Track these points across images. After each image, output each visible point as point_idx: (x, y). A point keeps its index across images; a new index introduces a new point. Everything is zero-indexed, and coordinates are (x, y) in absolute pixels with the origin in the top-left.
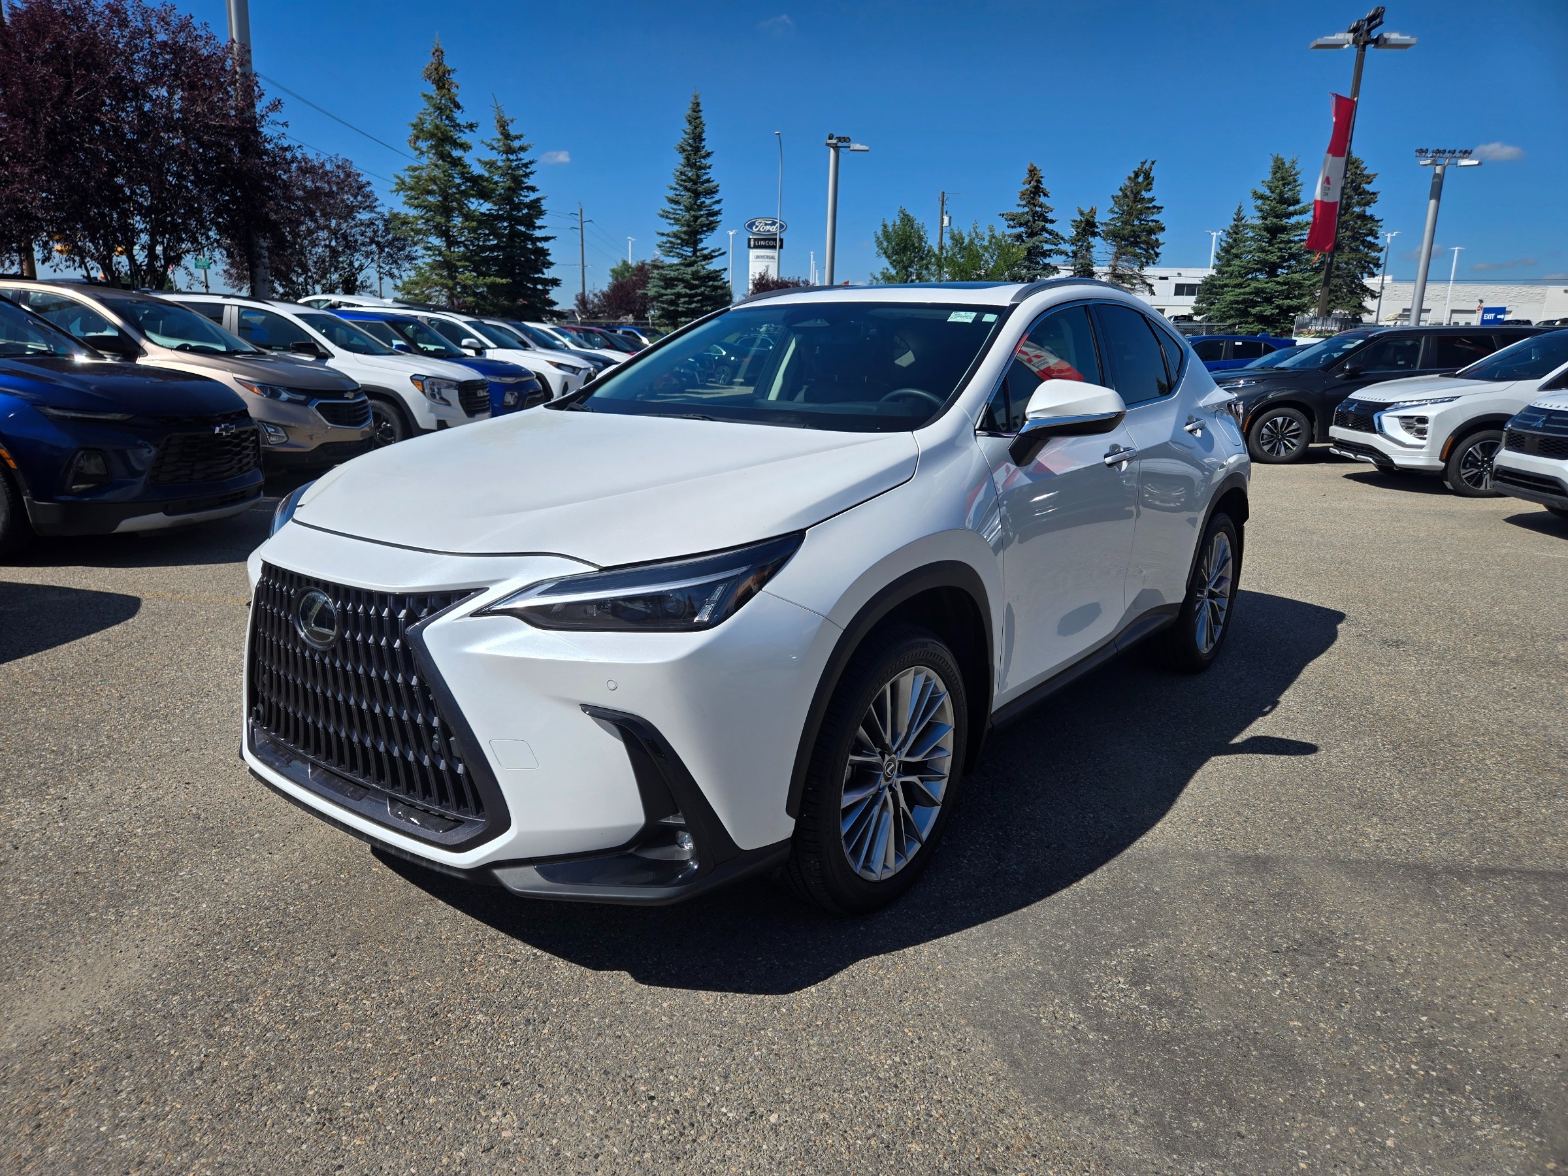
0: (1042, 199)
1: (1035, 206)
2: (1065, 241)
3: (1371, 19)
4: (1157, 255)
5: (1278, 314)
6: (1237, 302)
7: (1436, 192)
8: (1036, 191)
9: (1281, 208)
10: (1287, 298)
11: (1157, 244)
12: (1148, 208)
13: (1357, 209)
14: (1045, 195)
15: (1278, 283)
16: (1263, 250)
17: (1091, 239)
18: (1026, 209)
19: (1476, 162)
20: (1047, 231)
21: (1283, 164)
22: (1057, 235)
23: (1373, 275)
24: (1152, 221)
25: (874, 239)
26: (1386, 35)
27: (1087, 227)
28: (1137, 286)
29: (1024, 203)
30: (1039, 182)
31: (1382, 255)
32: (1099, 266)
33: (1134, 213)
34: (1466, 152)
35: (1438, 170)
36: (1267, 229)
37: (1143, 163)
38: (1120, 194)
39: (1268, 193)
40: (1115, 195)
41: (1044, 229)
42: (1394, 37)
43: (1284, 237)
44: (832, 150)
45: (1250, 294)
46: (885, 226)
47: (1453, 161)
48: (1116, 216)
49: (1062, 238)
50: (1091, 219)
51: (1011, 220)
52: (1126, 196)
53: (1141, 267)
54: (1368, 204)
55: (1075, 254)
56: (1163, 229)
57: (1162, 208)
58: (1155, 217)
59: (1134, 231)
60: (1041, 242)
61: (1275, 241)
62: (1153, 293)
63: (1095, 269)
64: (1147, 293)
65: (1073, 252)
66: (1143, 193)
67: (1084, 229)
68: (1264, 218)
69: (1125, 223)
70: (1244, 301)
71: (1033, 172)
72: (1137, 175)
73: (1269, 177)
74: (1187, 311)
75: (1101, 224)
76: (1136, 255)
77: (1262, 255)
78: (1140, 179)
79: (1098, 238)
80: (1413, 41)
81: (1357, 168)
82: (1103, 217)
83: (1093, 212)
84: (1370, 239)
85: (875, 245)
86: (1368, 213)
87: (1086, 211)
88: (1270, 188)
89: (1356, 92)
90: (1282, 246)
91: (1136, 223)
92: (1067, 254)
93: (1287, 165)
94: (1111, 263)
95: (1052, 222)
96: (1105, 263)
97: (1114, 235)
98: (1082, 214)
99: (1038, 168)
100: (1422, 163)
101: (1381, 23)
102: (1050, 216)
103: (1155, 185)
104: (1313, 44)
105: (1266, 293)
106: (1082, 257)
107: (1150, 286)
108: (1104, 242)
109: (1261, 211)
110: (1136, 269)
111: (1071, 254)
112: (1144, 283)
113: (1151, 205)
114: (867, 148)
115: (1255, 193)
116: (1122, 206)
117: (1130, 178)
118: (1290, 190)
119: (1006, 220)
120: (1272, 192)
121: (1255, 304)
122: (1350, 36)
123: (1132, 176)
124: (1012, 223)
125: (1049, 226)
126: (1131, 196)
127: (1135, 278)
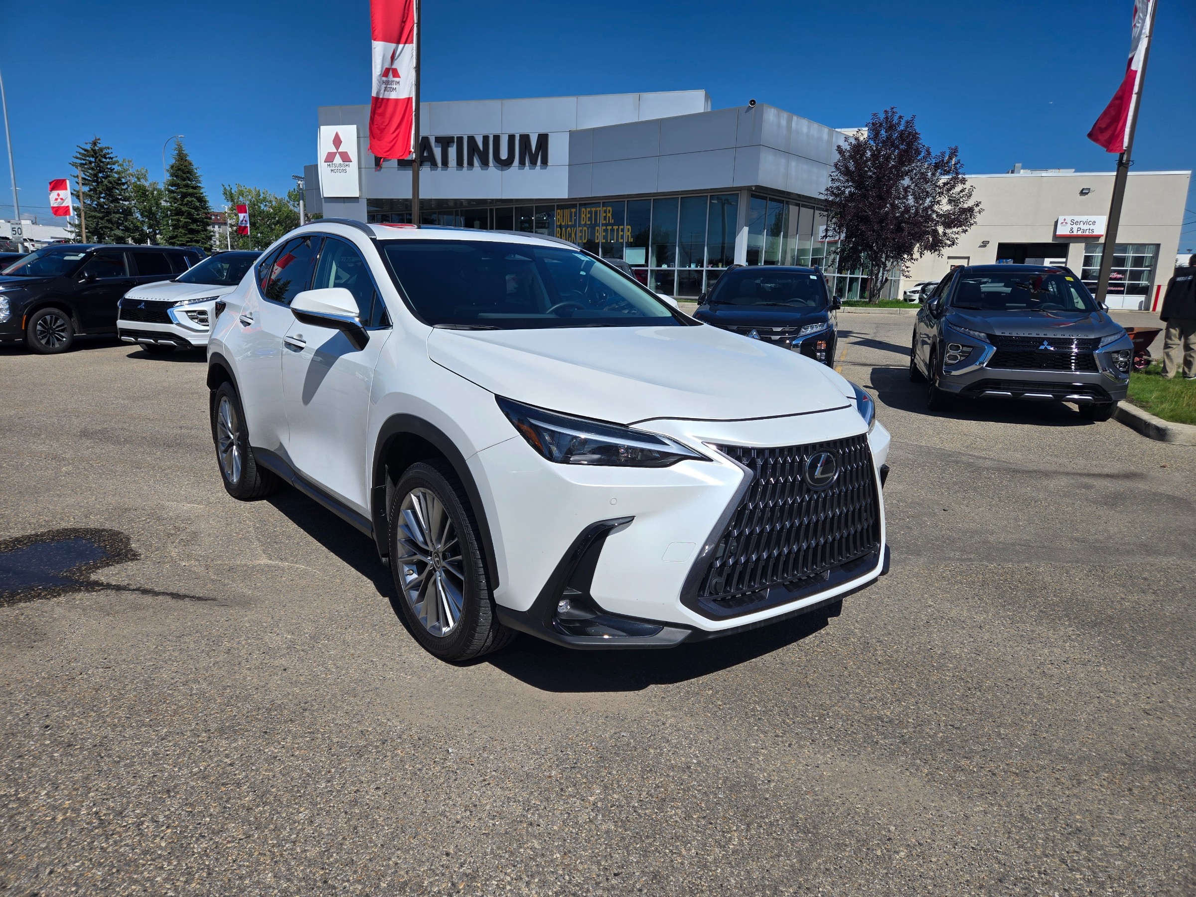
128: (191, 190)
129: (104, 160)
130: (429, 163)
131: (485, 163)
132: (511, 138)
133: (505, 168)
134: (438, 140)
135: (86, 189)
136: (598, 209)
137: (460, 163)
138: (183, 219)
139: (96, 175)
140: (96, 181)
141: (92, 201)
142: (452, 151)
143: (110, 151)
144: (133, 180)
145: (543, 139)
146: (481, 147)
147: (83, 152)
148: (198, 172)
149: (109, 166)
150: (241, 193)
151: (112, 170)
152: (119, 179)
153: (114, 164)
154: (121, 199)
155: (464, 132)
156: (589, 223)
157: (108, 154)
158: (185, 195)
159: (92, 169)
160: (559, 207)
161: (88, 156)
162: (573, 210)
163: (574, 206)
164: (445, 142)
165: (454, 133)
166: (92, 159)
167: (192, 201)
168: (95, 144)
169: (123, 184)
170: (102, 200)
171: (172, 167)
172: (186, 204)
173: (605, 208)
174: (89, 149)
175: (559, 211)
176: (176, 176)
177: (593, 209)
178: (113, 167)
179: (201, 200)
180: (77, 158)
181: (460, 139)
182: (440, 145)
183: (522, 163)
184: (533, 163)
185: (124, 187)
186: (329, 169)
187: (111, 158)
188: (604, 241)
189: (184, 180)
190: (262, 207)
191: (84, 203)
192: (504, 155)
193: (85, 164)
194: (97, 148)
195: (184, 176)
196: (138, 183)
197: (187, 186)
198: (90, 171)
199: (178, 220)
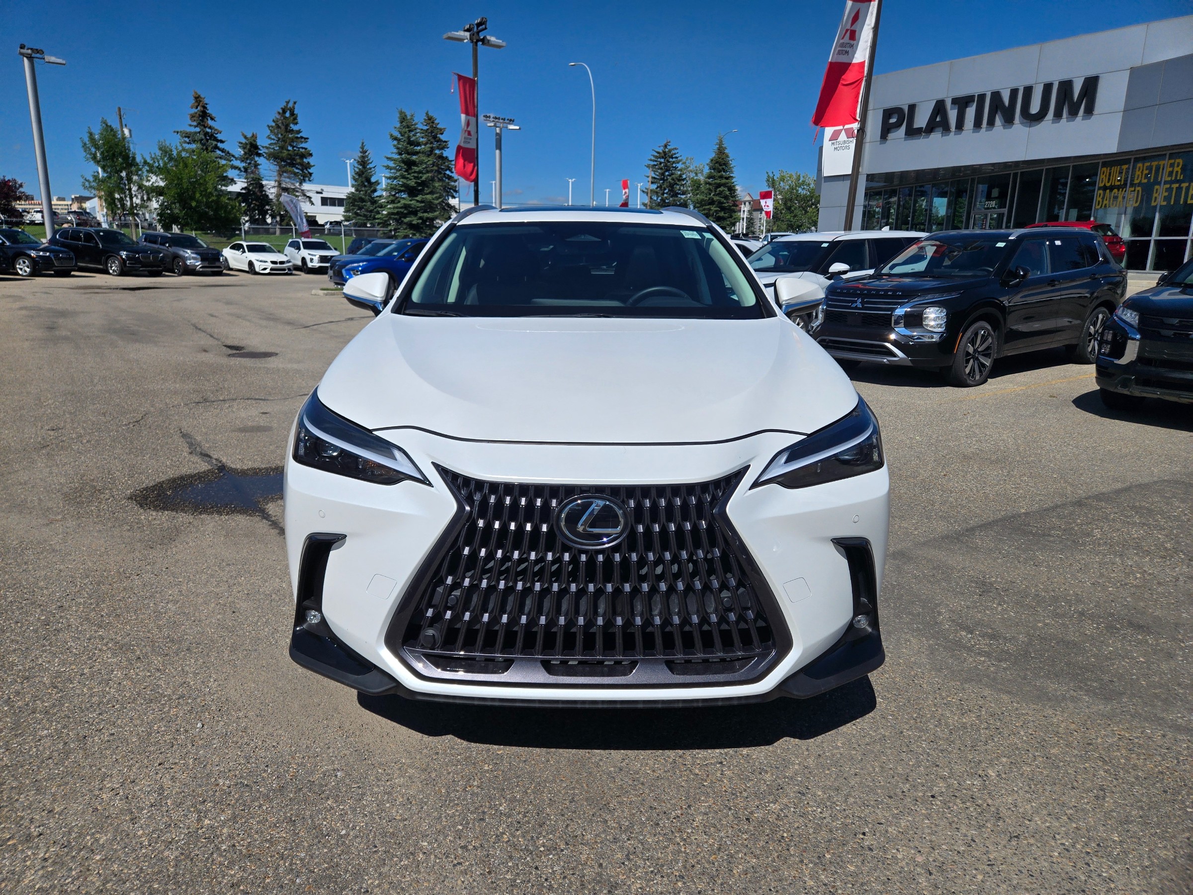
0: (210, 122)
1: (205, 127)
2: (236, 159)
3: (479, 25)
4: (311, 174)
5: (422, 223)
6: (393, 214)
7: (499, 146)
8: (203, 116)
9: (410, 148)
10: (425, 212)
11: (308, 166)
12: (297, 138)
13: (437, 152)
14: (212, 119)
15: (418, 201)
16: (403, 177)
17: (257, 159)
18: (198, 129)
19: (518, 128)
20: (219, 149)
21: (406, 116)
22: (228, 152)
23: (454, 197)
24: (302, 148)
25: (81, 144)
26: (488, 37)
27: (252, 149)
28: (300, 198)
29: (195, 123)
30: (204, 107)
31: (456, 184)
32: (267, 180)
33: (288, 141)
34: (511, 120)
35: (498, 130)
36: (403, 161)
37: (288, 102)
38: (274, 124)
39: (399, 136)
40: (270, 125)
41: (216, 147)
42: (493, 39)
43: (416, 168)
44: (25, 60)
45: (401, 208)
46: (91, 134)
47: (505, 125)
48: (272, 141)
49: (233, 156)
50: (254, 143)
51: (186, 137)
52: (278, 127)
53: (301, 184)
54: (443, 148)
55: (246, 170)
56: (311, 155)
57: (308, 138)
58: (303, 145)
59: (290, 155)
60: (216, 158)
61: (410, 171)
62: (313, 204)
63: (264, 183)
64: (308, 203)
65: (244, 167)
66: (292, 125)
67: (250, 150)
68: (400, 154)
69: (282, 148)
70: (398, 213)
71: (198, 99)
72: (284, 111)
73: (398, 125)
74: (339, 218)
75: (263, 147)
76: (296, 174)
77: (405, 181)
78: (288, 114)
79: (262, 158)
80: (504, 44)
81: (433, 122)
82: (263, 142)
83: (254, 136)
84: (448, 172)
85: (82, 150)
86: (445, 155)
87: (249, 135)
88: (401, 133)
89: (476, 74)
90: (416, 175)
91: (290, 148)
92: (239, 169)
93: (409, 117)
94: (277, 178)
95: (222, 142)
96: (271, 178)
97: (274, 156)
98: (246, 137)
99: (202, 96)
100: (489, 125)
101: (486, 28)
102: (219, 137)
103: (299, 119)
104: (445, 36)
105: (411, 208)
106: (252, 172)
107: (310, 198)
108: (267, 162)
109: (398, 148)
110: (297, 184)
111: (243, 169)
112: (305, 195)
113: (299, 136)
114: (64, 62)
115: (391, 136)
116: (277, 134)
117: (279, 113)
118: (414, 135)
119: (182, 136)
120: (402, 136)
121: (405, 216)
122: (467, 34)
123: (281, 111)
124: (187, 140)
125: (219, 145)
126: (283, 127)
127: (297, 191)
128: (724, 181)
129: (671, 160)
130: (941, 129)
131: (1009, 120)
132: (1048, 87)
133: (1033, 123)
134: (955, 101)
135: (654, 187)
136: (1162, 163)
137: (978, 124)
138: (713, 208)
139: (663, 174)
140: (663, 179)
141: (658, 197)
142: (971, 112)
143: (676, 151)
144: (692, 175)
145: (1091, 85)
146: (1007, 103)
147: (656, 154)
148: (732, 164)
149: (674, 165)
150: (782, 179)
151: (676, 168)
152: (680, 176)
153: (678, 163)
154: (679, 194)
155: (986, 88)
156: (1146, 181)
157: (675, 154)
158: (719, 185)
159: (661, 169)
160: (1105, 164)
161: (660, 158)
162: (1125, 167)
163: (1127, 162)
164: (962, 103)
165: (974, 90)
166: (662, 160)
167: (723, 190)
168: (666, 146)
169: (683, 180)
170: (665, 195)
171: (712, 160)
172: (718, 194)
173: (1172, 161)
174: (661, 151)
175: (1105, 169)
176: (714, 169)
177: (1154, 164)
178: (677, 165)
179: (732, 189)
180: (651, 160)
181: (982, 97)
182: (957, 106)
183: (1058, 115)
184: (1073, 113)
185: (684, 183)
186: (833, 147)
187: (677, 158)
188: (1165, 203)
189: (720, 172)
190: (800, 190)
191: (651, 198)
192: (1035, 108)
193: (655, 165)
194: (667, 150)
195: (721, 168)
196: (695, 178)
197: (721, 177)
198: (659, 171)
199: (710, 210)
